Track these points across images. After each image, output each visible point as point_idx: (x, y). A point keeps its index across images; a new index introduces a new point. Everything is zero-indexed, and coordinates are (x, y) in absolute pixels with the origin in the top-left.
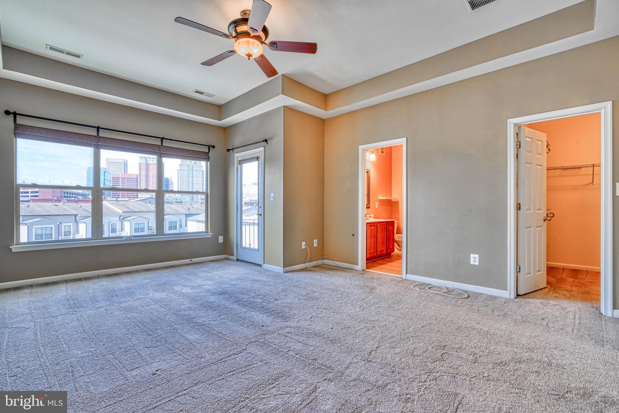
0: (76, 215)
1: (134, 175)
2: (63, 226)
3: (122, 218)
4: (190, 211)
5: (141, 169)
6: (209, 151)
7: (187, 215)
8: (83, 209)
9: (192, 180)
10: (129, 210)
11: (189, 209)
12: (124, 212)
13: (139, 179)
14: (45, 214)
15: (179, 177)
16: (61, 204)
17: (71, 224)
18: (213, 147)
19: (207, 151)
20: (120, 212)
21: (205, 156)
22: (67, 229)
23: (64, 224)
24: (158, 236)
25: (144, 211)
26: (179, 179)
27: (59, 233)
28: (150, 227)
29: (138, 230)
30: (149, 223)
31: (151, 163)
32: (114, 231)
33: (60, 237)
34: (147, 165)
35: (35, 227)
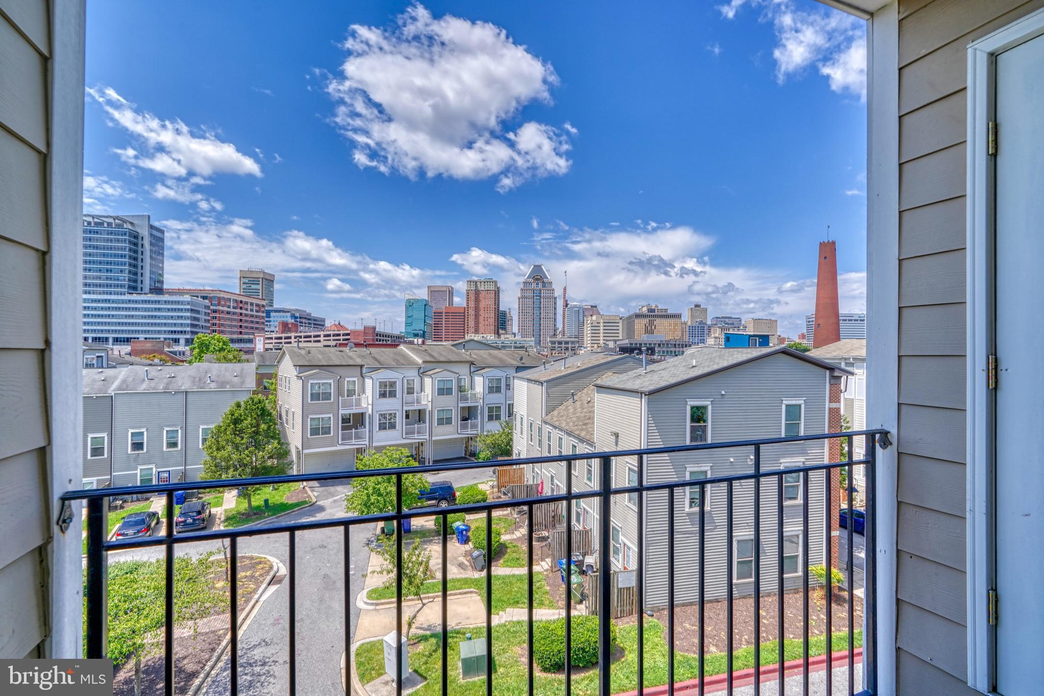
0: (362, 366)
1: (461, 307)
2: (346, 382)
3: (422, 371)
4: (523, 361)
5: (469, 299)
7: (519, 369)
8: (372, 357)
9: (538, 312)
10: (432, 360)
11: (521, 359)
12: (424, 362)
13: (466, 314)
14: (325, 364)
15: (521, 309)
16: (346, 349)
17: (355, 379)
20: (420, 361)
22: (351, 387)
23: (347, 379)
25: (454, 360)
26: (521, 311)
27: (339, 392)
28: (460, 387)
29: (444, 391)
30: (459, 380)
31: (483, 289)
32: (410, 391)
33: (340, 398)
34: (477, 293)
35: (311, 381)
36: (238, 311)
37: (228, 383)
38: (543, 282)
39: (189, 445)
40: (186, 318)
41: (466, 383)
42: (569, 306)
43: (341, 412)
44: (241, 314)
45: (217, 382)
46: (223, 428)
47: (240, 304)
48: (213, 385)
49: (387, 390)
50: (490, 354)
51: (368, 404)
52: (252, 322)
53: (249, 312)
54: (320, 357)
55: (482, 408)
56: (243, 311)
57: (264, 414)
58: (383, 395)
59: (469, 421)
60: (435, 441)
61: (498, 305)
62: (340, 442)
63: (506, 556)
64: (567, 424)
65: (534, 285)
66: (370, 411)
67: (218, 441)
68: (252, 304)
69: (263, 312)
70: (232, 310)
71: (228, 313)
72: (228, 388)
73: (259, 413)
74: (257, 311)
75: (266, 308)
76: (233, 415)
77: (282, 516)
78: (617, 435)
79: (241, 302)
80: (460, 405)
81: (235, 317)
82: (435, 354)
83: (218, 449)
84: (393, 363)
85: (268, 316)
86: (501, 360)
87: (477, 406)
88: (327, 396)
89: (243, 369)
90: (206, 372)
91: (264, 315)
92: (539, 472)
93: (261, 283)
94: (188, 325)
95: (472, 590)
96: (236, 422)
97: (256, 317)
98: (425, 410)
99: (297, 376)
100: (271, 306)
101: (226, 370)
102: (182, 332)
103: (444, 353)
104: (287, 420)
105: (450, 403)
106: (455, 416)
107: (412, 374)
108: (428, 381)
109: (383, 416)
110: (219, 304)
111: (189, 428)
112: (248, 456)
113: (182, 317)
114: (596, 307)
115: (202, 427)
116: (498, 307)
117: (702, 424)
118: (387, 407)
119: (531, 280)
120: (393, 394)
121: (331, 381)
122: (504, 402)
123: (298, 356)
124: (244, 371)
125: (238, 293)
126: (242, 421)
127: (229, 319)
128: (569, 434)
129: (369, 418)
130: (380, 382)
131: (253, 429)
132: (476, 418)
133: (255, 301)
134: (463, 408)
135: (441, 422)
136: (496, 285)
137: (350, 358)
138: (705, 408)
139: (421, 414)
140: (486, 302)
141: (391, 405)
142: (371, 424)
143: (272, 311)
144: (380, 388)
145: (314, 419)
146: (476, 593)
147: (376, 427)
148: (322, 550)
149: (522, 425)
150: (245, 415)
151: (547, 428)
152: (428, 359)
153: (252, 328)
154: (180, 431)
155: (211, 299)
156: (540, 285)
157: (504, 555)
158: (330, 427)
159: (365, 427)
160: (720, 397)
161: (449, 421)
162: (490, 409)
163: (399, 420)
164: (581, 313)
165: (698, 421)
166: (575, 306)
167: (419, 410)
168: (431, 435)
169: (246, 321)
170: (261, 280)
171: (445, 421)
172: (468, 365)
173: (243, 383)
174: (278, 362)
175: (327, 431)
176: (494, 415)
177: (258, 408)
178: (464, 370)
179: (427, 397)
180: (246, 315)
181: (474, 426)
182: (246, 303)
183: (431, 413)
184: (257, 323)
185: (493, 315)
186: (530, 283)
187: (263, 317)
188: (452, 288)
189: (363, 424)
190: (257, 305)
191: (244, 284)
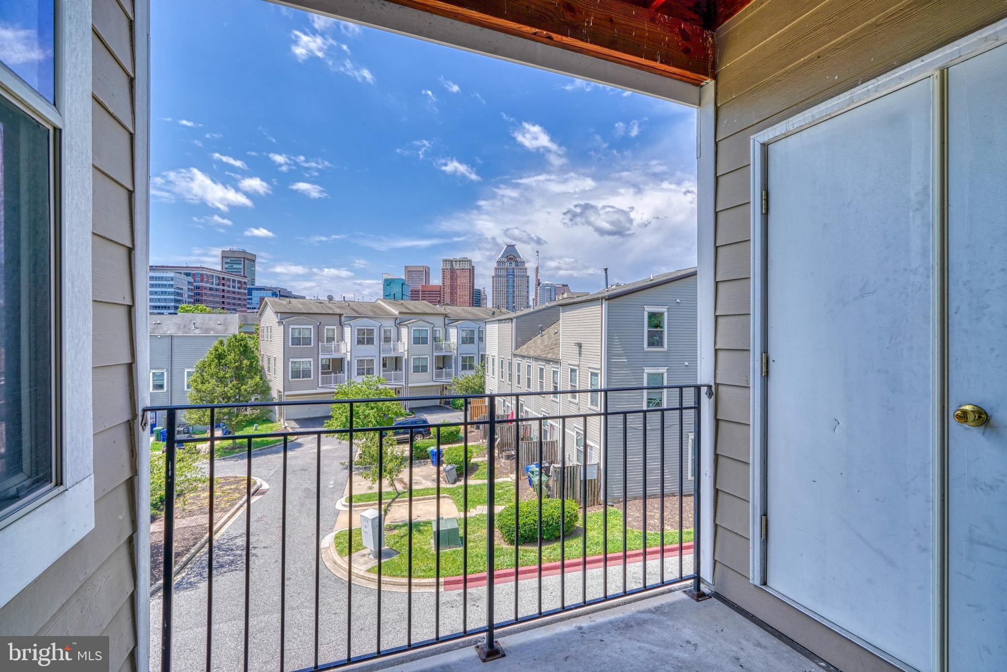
0: (340, 315)
1: (437, 286)
2: (325, 330)
3: (398, 321)
4: (495, 316)
5: (445, 278)
8: (351, 308)
9: (512, 290)
10: (409, 312)
11: (494, 314)
12: (400, 313)
13: (442, 292)
14: (305, 312)
15: (495, 287)
17: (334, 327)
20: (396, 313)
22: (330, 334)
23: (326, 327)
25: (429, 313)
26: (495, 289)
27: (319, 338)
28: (435, 338)
29: (419, 340)
30: (434, 332)
31: (458, 268)
32: (387, 340)
33: (320, 343)
34: (453, 271)
35: (291, 326)
36: (221, 287)
37: (212, 329)
38: (516, 261)
39: (174, 388)
40: (170, 293)
41: (440, 334)
42: (541, 285)
43: (321, 357)
44: (223, 291)
45: (201, 328)
46: (207, 363)
47: (222, 281)
48: (197, 332)
49: (365, 338)
50: (464, 310)
51: (347, 352)
52: (234, 298)
53: (231, 289)
54: (301, 306)
55: (456, 359)
56: (226, 288)
57: (246, 351)
58: (360, 342)
59: (444, 370)
60: (411, 388)
61: (473, 283)
62: (320, 386)
63: (478, 472)
64: (535, 351)
65: (507, 264)
66: (349, 358)
67: (203, 376)
68: (234, 281)
69: (245, 289)
70: (214, 286)
71: (211, 289)
72: (212, 333)
73: (242, 349)
74: (239, 288)
75: (248, 286)
76: (217, 350)
77: (264, 449)
78: (580, 346)
79: (223, 279)
80: (435, 354)
81: (218, 293)
82: (411, 308)
83: (202, 383)
84: (371, 314)
85: (250, 293)
86: (474, 315)
87: (451, 356)
88: (307, 341)
89: (226, 319)
90: (191, 321)
91: (246, 291)
92: (510, 405)
93: (242, 262)
94: (171, 300)
95: (445, 495)
96: (220, 357)
97: (238, 293)
98: (401, 358)
99: (278, 322)
100: (253, 285)
101: (210, 319)
102: (165, 307)
103: (419, 307)
104: (269, 367)
105: (426, 352)
106: (430, 365)
107: (389, 324)
108: (404, 331)
109: (360, 362)
110: (202, 281)
111: (174, 371)
112: (232, 389)
113: (165, 292)
114: (567, 286)
115: (187, 370)
116: (473, 286)
117: (658, 329)
118: (365, 354)
119: (505, 260)
120: (370, 341)
121: (311, 327)
122: (477, 353)
123: (279, 305)
124: (227, 321)
125: (220, 270)
126: (226, 356)
127: (212, 295)
128: (537, 359)
129: (348, 364)
130: (358, 330)
131: (236, 364)
132: (450, 367)
133: (237, 279)
134: (438, 357)
135: (416, 369)
136: (470, 264)
137: (330, 308)
138: (662, 314)
139: (397, 360)
140: (463, 280)
141: (368, 351)
142: (350, 370)
143: (254, 289)
144: (358, 335)
145: (295, 362)
146: (448, 497)
147: (355, 372)
148: (303, 472)
149: (493, 365)
150: (229, 351)
151: (516, 361)
152: (404, 310)
153: (234, 304)
154: (165, 373)
155: (194, 276)
156: (513, 264)
157: (475, 471)
158: (310, 338)
159: (344, 373)
160: (676, 305)
161: (424, 369)
162: (464, 360)
163: (377, 366)
164: (553, 290)
165: (656, 326)
166: (547, 285)
167: (396, 358)
168: (407, 382)
169: (228, 297)
170: (242, 259)
171: (420, 368)
172: (442, 318)
173: (226, 330)
174: (260, 315)
175: (306, 374)
176: (467, 364)
177: (241, 345)
178: (439, 321)
179: (403, 346)
180: (228, 292)
181: (448, 375)
182: (229, 280)
183: (407, 361)
184: (240, 299)
185: (468, 293)
186: (503, 262)
187: (245, 294)
188: (429, 268)
189: (341, 370)
190: (239, 282)
191: (226, 263)
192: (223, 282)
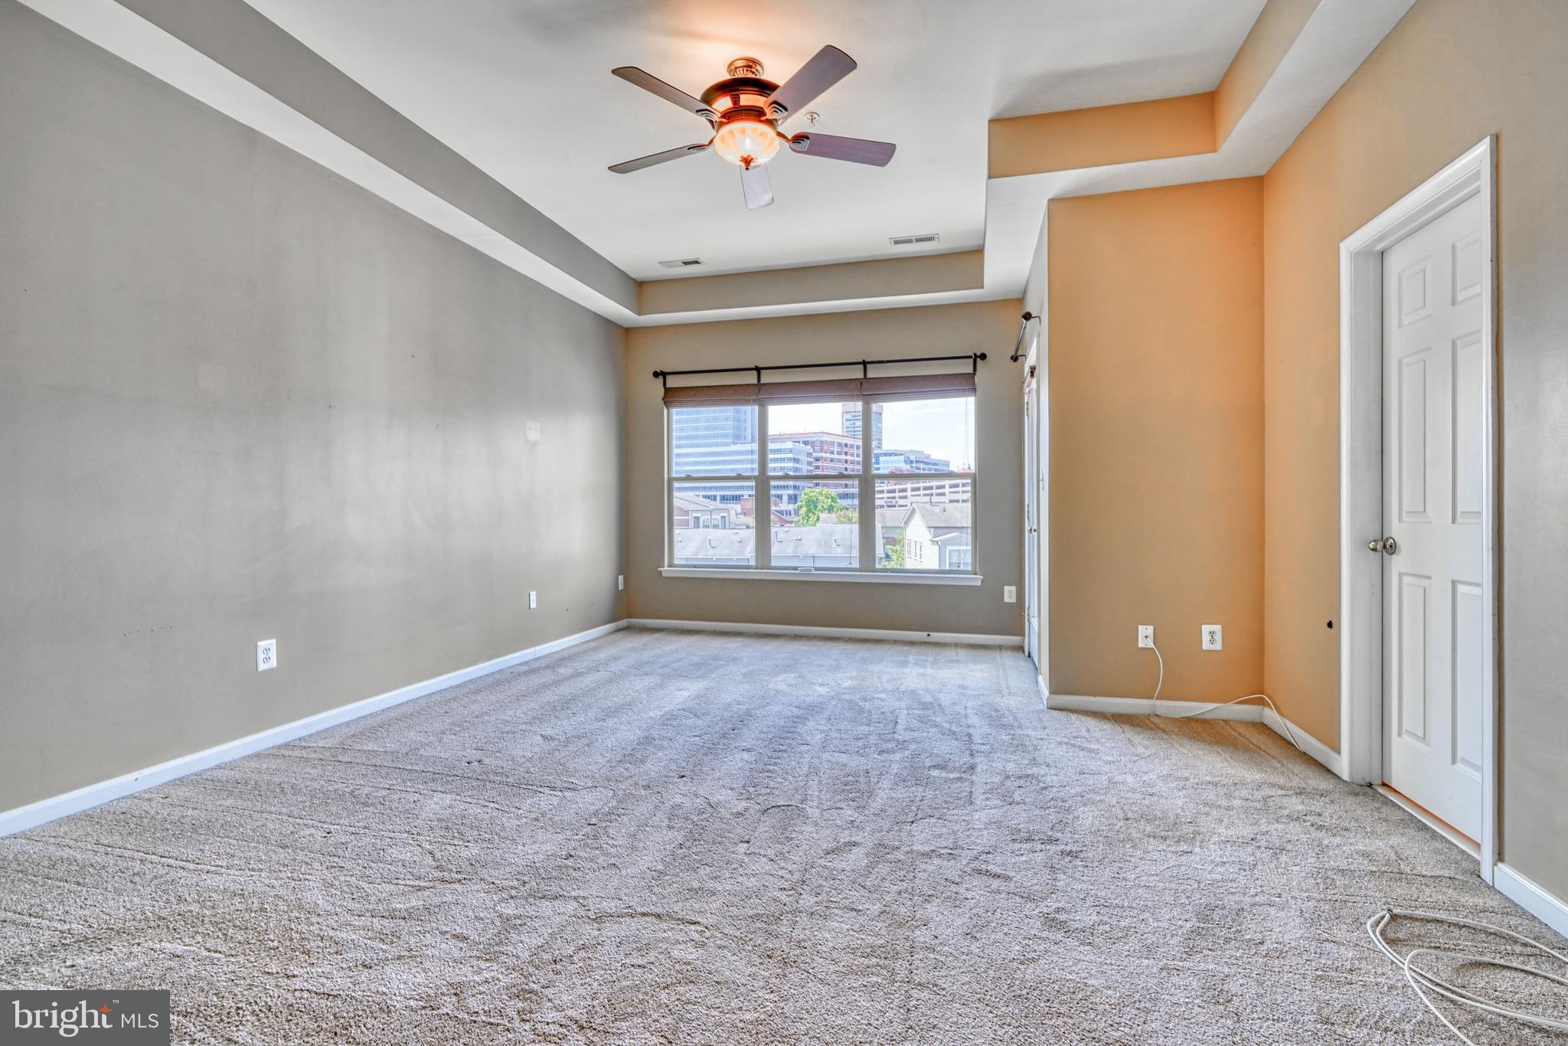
6: (975, 369)
18: (983, 356)
19: (972, 372)
21: (965, 383)
24: (862, 571)
35: (949, 548)
36: (843, 457)
44: (846, 461)
45: (843, 546)
47: (845, 448)
48: (839, 550)
53: (855, 458)
54: (958, 516)
56: (849, 458)
68: (858, 447)
70: (836, 456)
71: (832, 460)
79: (846, 445)
81: (840, 466)
85: (878, 462)
99: (931, 539)
100: (881, 448)
101: (851, 532)
110: (822, 450)
125: (842, 433)
143: (881, 454)
155: (813, 444)
169: (852, 470)
174: (906, 523)
180: (852, 463)
182: (852, 447)
191: (847, 420)
192: (846, 450)
